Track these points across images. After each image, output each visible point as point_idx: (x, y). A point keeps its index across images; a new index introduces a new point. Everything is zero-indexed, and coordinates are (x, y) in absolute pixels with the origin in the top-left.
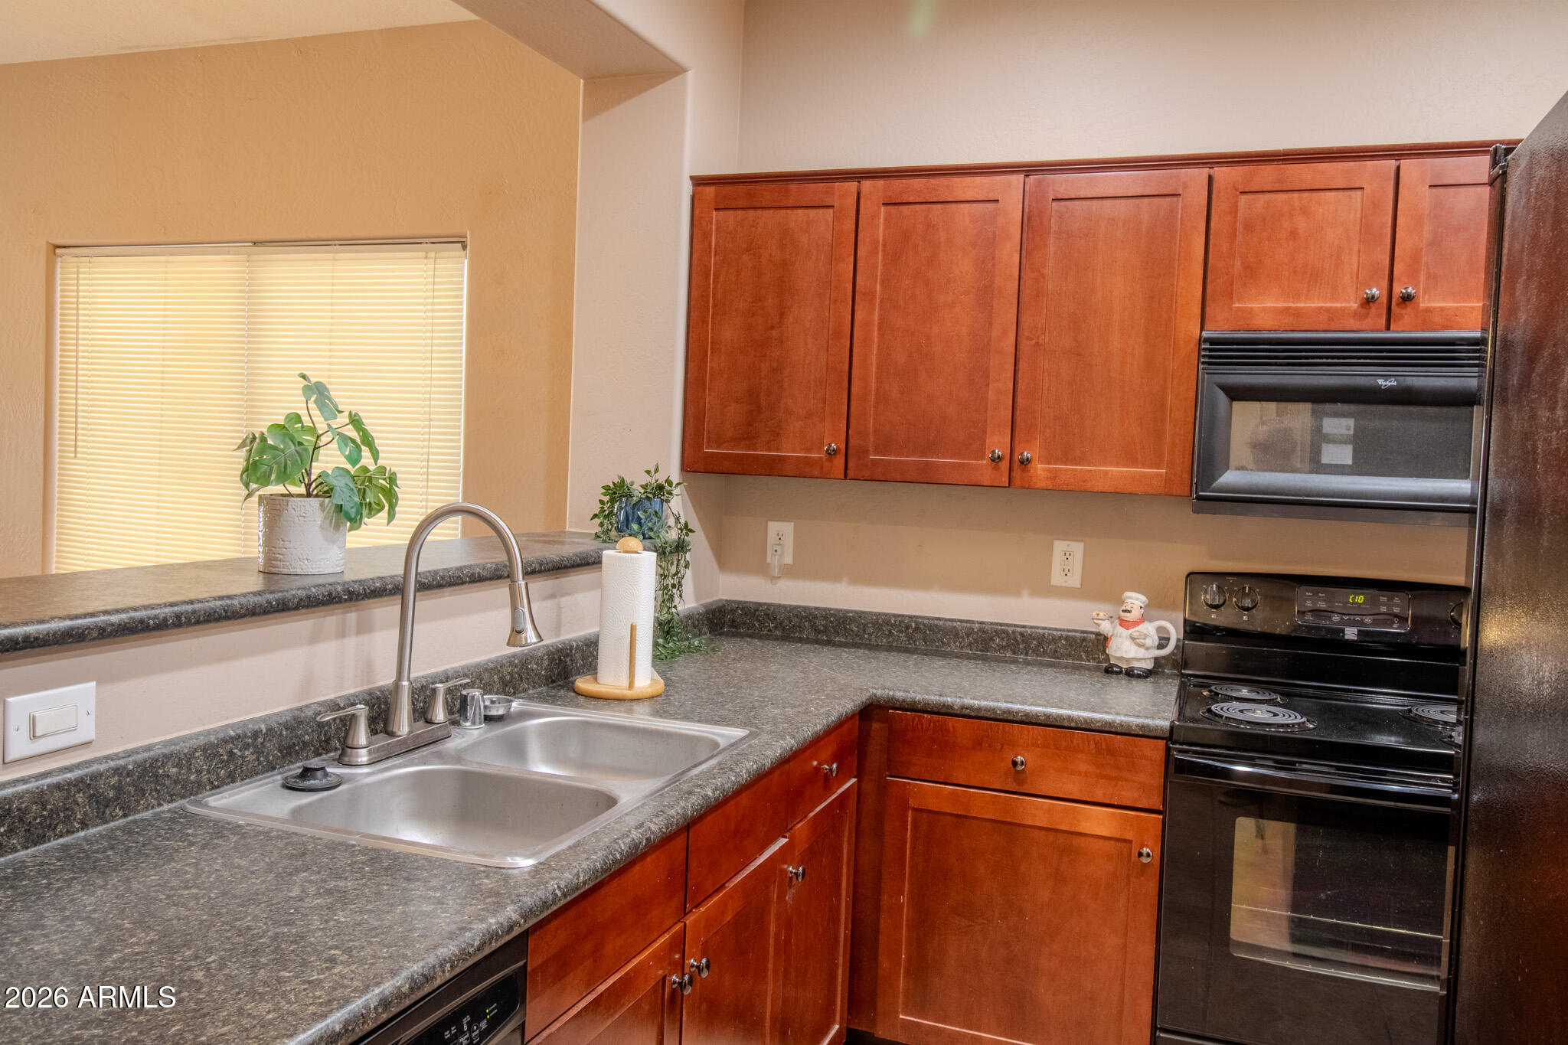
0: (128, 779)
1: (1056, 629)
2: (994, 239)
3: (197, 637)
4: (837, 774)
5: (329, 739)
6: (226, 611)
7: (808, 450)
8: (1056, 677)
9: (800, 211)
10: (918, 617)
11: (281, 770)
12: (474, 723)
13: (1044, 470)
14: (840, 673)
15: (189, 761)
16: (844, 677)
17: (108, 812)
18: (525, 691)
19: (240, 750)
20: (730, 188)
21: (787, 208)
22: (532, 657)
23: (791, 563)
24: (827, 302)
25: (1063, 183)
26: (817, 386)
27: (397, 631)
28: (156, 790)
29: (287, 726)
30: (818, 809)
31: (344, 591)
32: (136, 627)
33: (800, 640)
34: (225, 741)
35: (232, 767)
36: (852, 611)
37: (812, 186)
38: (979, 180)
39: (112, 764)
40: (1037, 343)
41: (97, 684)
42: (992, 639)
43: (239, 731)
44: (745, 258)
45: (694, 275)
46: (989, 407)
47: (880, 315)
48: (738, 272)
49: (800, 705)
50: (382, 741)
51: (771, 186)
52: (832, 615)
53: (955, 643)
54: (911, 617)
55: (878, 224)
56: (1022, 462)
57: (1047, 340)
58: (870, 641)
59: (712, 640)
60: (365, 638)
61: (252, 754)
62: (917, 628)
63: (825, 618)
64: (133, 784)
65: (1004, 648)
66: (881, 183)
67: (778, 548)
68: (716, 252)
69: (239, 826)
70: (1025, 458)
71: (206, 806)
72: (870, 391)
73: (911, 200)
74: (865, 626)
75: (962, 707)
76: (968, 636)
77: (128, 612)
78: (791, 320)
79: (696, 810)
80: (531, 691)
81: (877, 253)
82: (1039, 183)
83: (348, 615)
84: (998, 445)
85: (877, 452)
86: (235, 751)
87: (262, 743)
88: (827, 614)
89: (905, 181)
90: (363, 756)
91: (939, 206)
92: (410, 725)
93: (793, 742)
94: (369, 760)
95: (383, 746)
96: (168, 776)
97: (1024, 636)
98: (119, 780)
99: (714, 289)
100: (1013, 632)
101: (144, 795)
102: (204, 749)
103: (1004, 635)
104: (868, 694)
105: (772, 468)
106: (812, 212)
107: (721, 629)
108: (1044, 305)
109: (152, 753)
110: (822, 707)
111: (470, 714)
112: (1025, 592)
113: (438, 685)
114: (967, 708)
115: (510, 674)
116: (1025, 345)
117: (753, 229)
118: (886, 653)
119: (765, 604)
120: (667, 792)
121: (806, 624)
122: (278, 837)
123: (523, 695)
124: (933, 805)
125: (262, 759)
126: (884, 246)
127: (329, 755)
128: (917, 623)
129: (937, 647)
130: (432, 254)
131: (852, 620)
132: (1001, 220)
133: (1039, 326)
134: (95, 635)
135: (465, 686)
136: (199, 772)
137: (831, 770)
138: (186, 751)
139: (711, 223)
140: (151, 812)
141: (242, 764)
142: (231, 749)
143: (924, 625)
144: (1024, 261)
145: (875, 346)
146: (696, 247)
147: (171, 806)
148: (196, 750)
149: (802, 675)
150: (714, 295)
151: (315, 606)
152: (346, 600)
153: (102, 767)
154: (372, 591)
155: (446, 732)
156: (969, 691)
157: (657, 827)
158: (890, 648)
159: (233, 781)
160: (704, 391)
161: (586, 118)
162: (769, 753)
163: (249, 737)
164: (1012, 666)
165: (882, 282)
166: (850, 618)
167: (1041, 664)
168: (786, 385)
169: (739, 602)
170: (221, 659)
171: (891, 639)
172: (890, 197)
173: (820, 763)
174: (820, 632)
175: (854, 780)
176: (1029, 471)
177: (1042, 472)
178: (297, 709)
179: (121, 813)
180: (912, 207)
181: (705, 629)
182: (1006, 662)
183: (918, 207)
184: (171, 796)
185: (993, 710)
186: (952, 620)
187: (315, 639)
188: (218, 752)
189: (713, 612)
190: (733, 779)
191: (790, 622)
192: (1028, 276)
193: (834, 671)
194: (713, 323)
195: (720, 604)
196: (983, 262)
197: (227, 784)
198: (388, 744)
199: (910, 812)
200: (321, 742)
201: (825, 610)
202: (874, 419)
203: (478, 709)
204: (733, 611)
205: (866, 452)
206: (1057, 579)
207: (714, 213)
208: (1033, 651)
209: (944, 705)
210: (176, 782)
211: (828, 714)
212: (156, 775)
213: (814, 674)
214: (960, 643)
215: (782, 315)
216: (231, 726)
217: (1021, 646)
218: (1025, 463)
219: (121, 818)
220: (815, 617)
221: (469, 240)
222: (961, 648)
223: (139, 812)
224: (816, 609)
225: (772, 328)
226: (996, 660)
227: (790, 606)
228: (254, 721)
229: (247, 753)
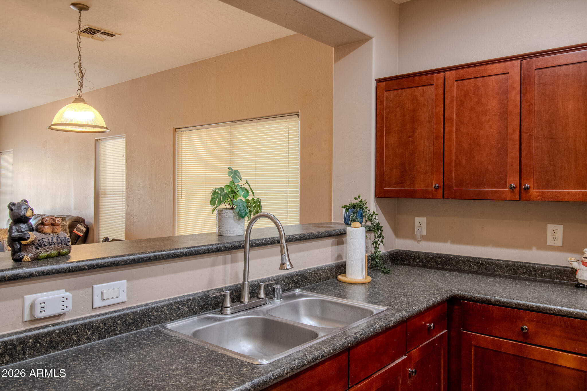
0: (138, 316)
1: (550, 265)
2: (507, 90)
3: (166, 264)
4: (433, 328)
5: (219, 303)
6: (174, 254)
7: (427, 187)
8: (548, 288)
9: (420, 88)
10: (482, 258)
11: (199, 314)
12: (278, 299)
13: (537, 192)
14: (441, 283)
15: (161, 310)
16: (442, 284)
17: (130, 328)
18: (304, 286)
19: (182, 306)
20: (391, 82)
21: (414, 87)
22: (307, 273)
23: (425, 234)
24: (432, 125)
25: (540, 62)
26: (429, 160)
27: (243, 262)
28: (149, 320)
29: (201, 298)
30: (425, 343)
31: (223, 247)
32: (139, 260)
33: (430, 268)
34: (176, 303)
35: (179, 313)
36: (452, 255)
37: (424, 77)
38: (499, 65)
39: (132, 310)
40: (530, 135)
41: (127, 281)
42: (518, 269)
43: (182, 299)
44: (398, 109)
45: (378, 118)
46: (508, 165)
47: (456, 128)
48: (395, 116)
49: (416, 297)
50: (238, 305)
51: (407, 79)
52: (443, 257)
53: (500, 270)
54: (479, 258)
55: (454, 90)
56: (525, 189)
57: (535, 133)
58: (461, 268)
59: (391, 266)
60: (234, 265)
61: (187, 308)
62: (482, 263)
63: (441, 258)
64: (140, 318)
65: (524, 273)
66: (454, 72)
67: (420, 228)
68: (386, 108)
69: (172, 337)
70: (526, 187)
71: (165, 328)
72: (453, 160)
73: (468, 77)
74: (459, 262)
75: (496, 301)
76: (507, 267)
77: (136, 255)
78: (417, 133)
79: (350, 343)
80: (307, 286)
81: (454, 102)
82: (528, 62)
83: (227, 256)
84: (513, 181)
85: (457, 187)
86: (180, 307)
87: (191, 304)
88: (442, 256)
89: (465, 70)
90: (229, 311)
91: (481, 79)
92: (248, 299)
93: (406, 314)
94: (231, 312)
95: (237, 307)
96: (153, 315)
97: (534, 268)
98: (134, 317)
99: (386, 123)
100: (529, 266)
101: (144, 322)
102: (168, 306)
103: (524, 268)
104: (451, 293)
105: (412, 195)
106: (425, 88)
107: (397, 261)
108: (533, 117)
109: (147, 307)
110: (426, 298)
111: (276, 295)
112: (534, 248)
113: (261, 284)
114: (498, 302)
115: (297, 279)
116: (524, 136)
117: (401, 97)
118: (467, 274)
119: (415, 252)
120: (339, 335)
121: (433, 260)
122: (182, 343)
123: (303, 288)
124: (484, 345)
125: (191, 310)
126: (457, 98)
127: (218, 309)
128: (482, 261)
129: (492, 272)
130: (288, 120)
131: (452, 259)
132: (510, 81)
133: (531, 127)
134: (123, 263)
135: (273, 284)
136: (166, 314)
137: (430, 326)
138: (160, 306)
139: (384, 97)
140: (146, 328)
141: (183, 312)
142: (178, 306)
143: (485, 262)
144: (522, 98)
145: (454, 141)
146: (378, 107)
147: (154, 326)
148: (164, 306)
149: (423, 283)
150: (386, 125)
151: (211, 253)
152: (224, 250)
153: (128, 311)
154: (235, 247)
155: (265, 302)
156: (500, 293)
157: (328, 350)
158: (469, 272)
159: (179, 318)
160: (383, 164)
161: (335, 62)
162: (393, 318)
163: (185, 302)
164: (527, 283)
165: (456, 115)
166: (451, 258)
167: (542, 282)
168: (416, 160)
169: (404, 251)
170: (175, 272)
171: (470, 268)
172: (459, 77)
173: (425, 323)
174: (438, 264)
175: (446, 331)
176: (529, 193)
177: (535, 193)
178: (206, 291)
179: (135, 329)
180: (468, 81)
181: (389, 262)
182: (525, 280)
183: (471, 80)
184: (155, 323)
185: (511, 303)
186: (499, 260)
187: (213, 265)
188: (173, 307)
189: (393, 255)
190: (372, 330)
191: (426, 259)
192: (524, 105)
193: (439, 281)
194: (386, 137)
195: (396, 252)
196: (503, 101)
197: (177, 319)
198: (239, 306)
199: (473, 347)
200: (215, 304)
201: (441, 254)
202: (455, 172)
203: (279, 293)
204: (402, 254)
205: (452, 187)
206: (550, 242)
207: (385, 93)
208: (539, 275)
209: (487, 300)
210: (156, 318)
211: (427, 302)
212: (149, 315)
213: (429, 283)
214: (503, 270)
215: (414, 131)
216: (179, 297)
217: (533, 273)
218: (527, 189)
219: (135, 330)
220: (436, 257)
221: (300, 114)
222: (504, 273)
223: (142, 328)
224: (437, 254)
225: (410, 137)
226: (520, 279)
227: (425, 252)
228: (189, 295)
229: (185, 308)
